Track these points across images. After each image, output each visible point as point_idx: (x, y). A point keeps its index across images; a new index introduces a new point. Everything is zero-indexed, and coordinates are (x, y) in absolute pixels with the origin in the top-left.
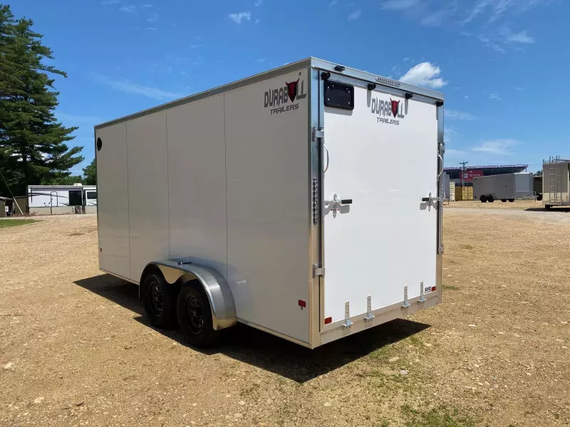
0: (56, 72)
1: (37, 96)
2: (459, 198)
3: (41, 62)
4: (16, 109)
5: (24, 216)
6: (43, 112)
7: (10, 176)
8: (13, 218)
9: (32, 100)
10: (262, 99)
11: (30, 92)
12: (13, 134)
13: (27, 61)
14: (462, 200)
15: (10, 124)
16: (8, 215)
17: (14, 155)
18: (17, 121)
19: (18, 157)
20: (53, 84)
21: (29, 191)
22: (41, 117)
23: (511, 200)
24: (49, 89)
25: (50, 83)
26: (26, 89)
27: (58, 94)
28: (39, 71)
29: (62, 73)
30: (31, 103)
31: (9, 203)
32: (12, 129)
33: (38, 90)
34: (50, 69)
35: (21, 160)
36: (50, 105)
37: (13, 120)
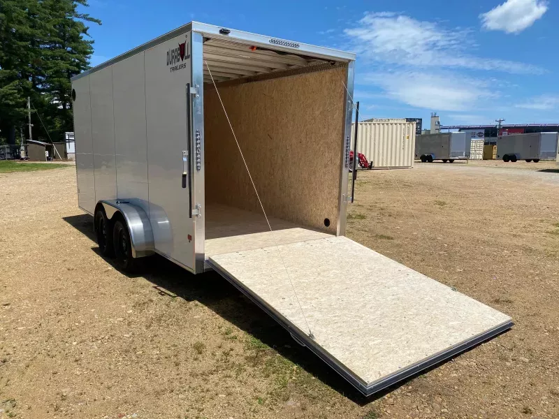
0: (91, 19)
1: (73, 44)
2: (487, 156)
3: (76, 10)
4: (53, 57)
5: (63, 161)
6: (81, 61)
7: (51, 123)
8: (53, 163)
9: (69, 49)
10: (165, 59)
11: (68, 40)
12: (52, 82)
13: (63, 9)
14: (492, 159)
15: (50, 72)
16: (49, 159)
17: (55, 102)
18: (55, 69)
19: (58, 105)
20: (87, 32)
21: (67, 138)
22: (78, 65)
23: (536, 161)
24: (85, 37)
25: (85, 31)
26: (63, 37)
27: (93, 42)
28: (76, 20)
29: (96, 21)
30: (69, 52)
31: (49, 149)
32: (51, 77)
33: (75, 39)
34: (85, 17)
35: (61, 107)
36: (85, 53)
37: (51, 68)
